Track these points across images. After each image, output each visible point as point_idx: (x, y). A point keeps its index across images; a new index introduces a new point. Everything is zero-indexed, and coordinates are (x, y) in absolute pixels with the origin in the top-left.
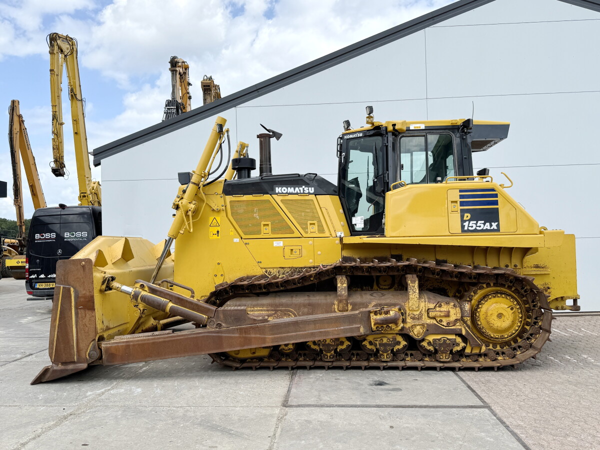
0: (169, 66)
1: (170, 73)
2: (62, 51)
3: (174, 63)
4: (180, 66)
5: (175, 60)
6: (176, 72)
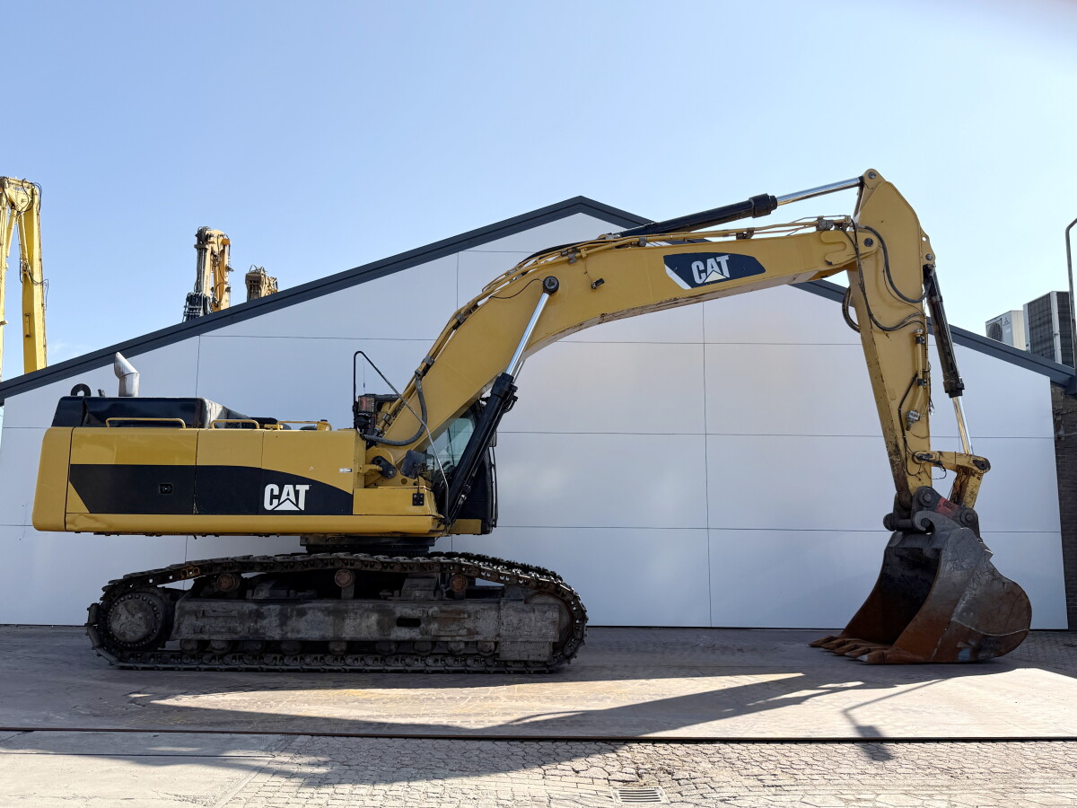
0: (195, 241)
1: (195, 252)
2: (13, 205)
3: (203, 238)
4: (213, 243)
5: (207, 232)
6: (206, 252)
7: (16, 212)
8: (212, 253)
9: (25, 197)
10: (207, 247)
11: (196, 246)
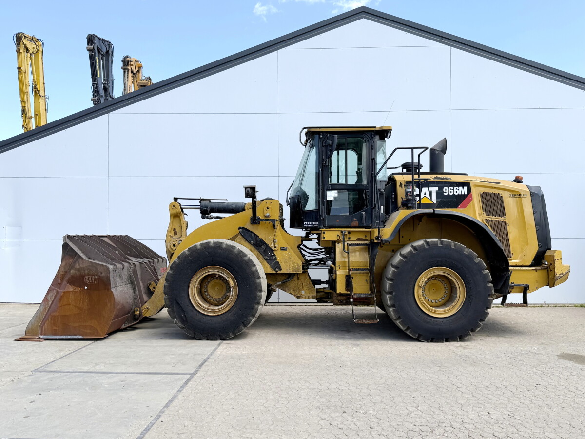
2: (27, 50)
3: (126, 62)
4: (132, 65)
5: (128, 59)
6: (128, 71)
7: (29, 55)
8: (132, 72)
9: (35, 46)
10: (129, 68)
11: (122, 68)
